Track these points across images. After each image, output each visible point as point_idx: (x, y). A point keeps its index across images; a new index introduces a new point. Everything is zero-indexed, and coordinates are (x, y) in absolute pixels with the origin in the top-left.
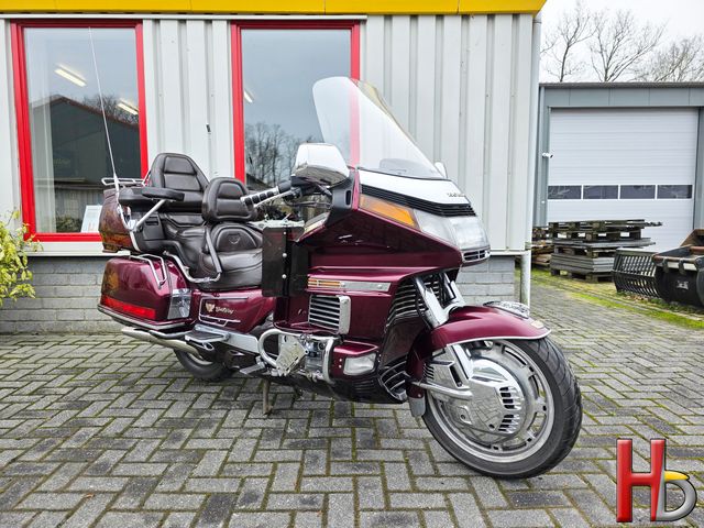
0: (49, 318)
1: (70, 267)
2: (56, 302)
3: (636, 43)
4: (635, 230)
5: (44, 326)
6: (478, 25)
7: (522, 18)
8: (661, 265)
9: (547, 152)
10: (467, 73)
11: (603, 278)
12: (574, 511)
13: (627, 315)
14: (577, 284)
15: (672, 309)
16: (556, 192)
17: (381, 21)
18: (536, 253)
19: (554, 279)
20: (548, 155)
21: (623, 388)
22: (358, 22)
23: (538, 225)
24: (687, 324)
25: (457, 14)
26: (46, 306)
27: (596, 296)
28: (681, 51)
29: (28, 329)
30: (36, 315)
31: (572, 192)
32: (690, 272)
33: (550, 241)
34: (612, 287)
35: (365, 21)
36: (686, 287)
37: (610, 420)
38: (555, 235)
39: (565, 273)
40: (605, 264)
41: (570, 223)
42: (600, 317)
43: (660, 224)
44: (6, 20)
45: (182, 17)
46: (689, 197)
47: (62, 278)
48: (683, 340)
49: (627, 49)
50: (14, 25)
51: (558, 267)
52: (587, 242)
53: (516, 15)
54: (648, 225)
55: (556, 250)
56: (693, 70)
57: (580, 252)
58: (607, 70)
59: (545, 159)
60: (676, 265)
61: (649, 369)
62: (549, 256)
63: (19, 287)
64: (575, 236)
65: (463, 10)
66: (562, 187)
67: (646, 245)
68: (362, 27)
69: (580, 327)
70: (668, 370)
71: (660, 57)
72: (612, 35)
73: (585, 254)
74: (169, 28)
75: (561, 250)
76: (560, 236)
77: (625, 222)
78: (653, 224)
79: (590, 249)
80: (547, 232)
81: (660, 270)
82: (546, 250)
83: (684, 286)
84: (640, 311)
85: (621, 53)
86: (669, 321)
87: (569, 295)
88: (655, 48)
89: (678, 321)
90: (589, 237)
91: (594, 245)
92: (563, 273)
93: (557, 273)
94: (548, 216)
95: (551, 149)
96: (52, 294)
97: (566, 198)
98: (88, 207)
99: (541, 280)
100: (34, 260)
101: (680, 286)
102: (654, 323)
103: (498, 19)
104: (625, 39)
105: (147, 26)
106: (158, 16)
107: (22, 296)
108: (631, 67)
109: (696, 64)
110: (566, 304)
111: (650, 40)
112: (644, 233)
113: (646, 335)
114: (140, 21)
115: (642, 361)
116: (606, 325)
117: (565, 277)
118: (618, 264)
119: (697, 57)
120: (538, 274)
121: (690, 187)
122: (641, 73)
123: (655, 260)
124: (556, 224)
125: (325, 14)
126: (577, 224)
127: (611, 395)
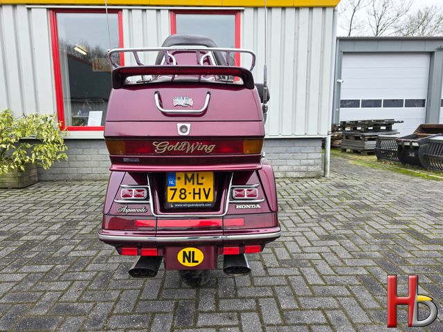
0: (73, 172)
1: (84, 145)
2: (77, 164)
3: (396, 10)
4: (389, 125)
5: (70, 177)
6: (304, 13)
7: (327, 10)
8: (400, 144)
9: (340, 79)
10: (298, 39)
11: (370, 153)
12: (348, 241)
13: (381, 171)
14: (356, 156)
15: (406, 168)
16: (345, 104)
17: (252, 11)
18: (333, 139)
19: (342, 154)
20: (341, 81)
21: (375, 201)
22: (239, 11)
23: (334, 123)
24: (412, 174)
25: (293, 7)
26: (71, 166)
27: (366, 162)
28: (424, 15)
29: (62, 178)
30: (66, 170)
31: (355, 104)
32: (415, 147)
33: (341, 133)
34: (375, 157)
35: (243, 11)
36: (413, 156)
37: (367, 212)
38: (344, 129)
39: (349, 150)
40: (371, 145)
41: (352, 122)
42: (367, 172)
43: (402, 122)
44: (47, 9)
45: (144, 8)
46: (423, 106)
47: (80, 151)
48: (408, 181)
49: (390, 14)
50: (51, 12)
51: (345, 147)
52: (362, 132)
53: (324, 8)
54: (396, 122)
55: (344, 137)
56: (430, 27)
57: (357, 138)
58: (378, 27)
59: (339, 83)
60: (408, 144)
61: (388, 193)
62: (340, 141)
63: (61, 155)
64: (355, 129)
65: (296, 5)
66: (349, 101)
67: (395, 134)
68: (241, 14)
69: (356, 176)
70: (398, 193)
71: (410, 18)
72: (381, 4)
73: (361, 139)
74: (137, 14)
75: (347, 137)
76: (346, 129)
77: (383, 121)
78: (399, 122)
79: (364, 136)
80: (339, 127)
81: (400, 147)
82: (339, 138)
83: (412, 155)
84: (389, 169)
85: (386, 16)
86: (403, 173)
87: (351, 162)
88: (407, 13)
89: (408, 173)
90: (363, 130)
91: (365, 134)
92: (348, 150)
93: (344, 150)
94: (340, 118)
95: (342, 77)
96: (74, 159)
97: (351, 107)
98: (90, 112)
99: (335, 155)
100: (66, 141)
101: (411, 155)
102: (395, 174)
103: (314, 10)
104: (390, 7)
105: (125, 13)
106: (131, 7)
107: (62, 159)
108: (393, 24)
109: (433, 23)
110: (349, 166)
111: (405, 7)
112: (394, 127)
113: (390, 179)
114: (121, 10)
115: (386, 190)
116: (369, 175)
117: (349, 153)
118: (378, 145)
119: (434, 19)
120: (333, 152)
121: (424, 100)
122: (399, 29)
123: (398, 141)
124: (344, 122)
125: (222, 6)
126: (357, 122)
127: (368, 203)
